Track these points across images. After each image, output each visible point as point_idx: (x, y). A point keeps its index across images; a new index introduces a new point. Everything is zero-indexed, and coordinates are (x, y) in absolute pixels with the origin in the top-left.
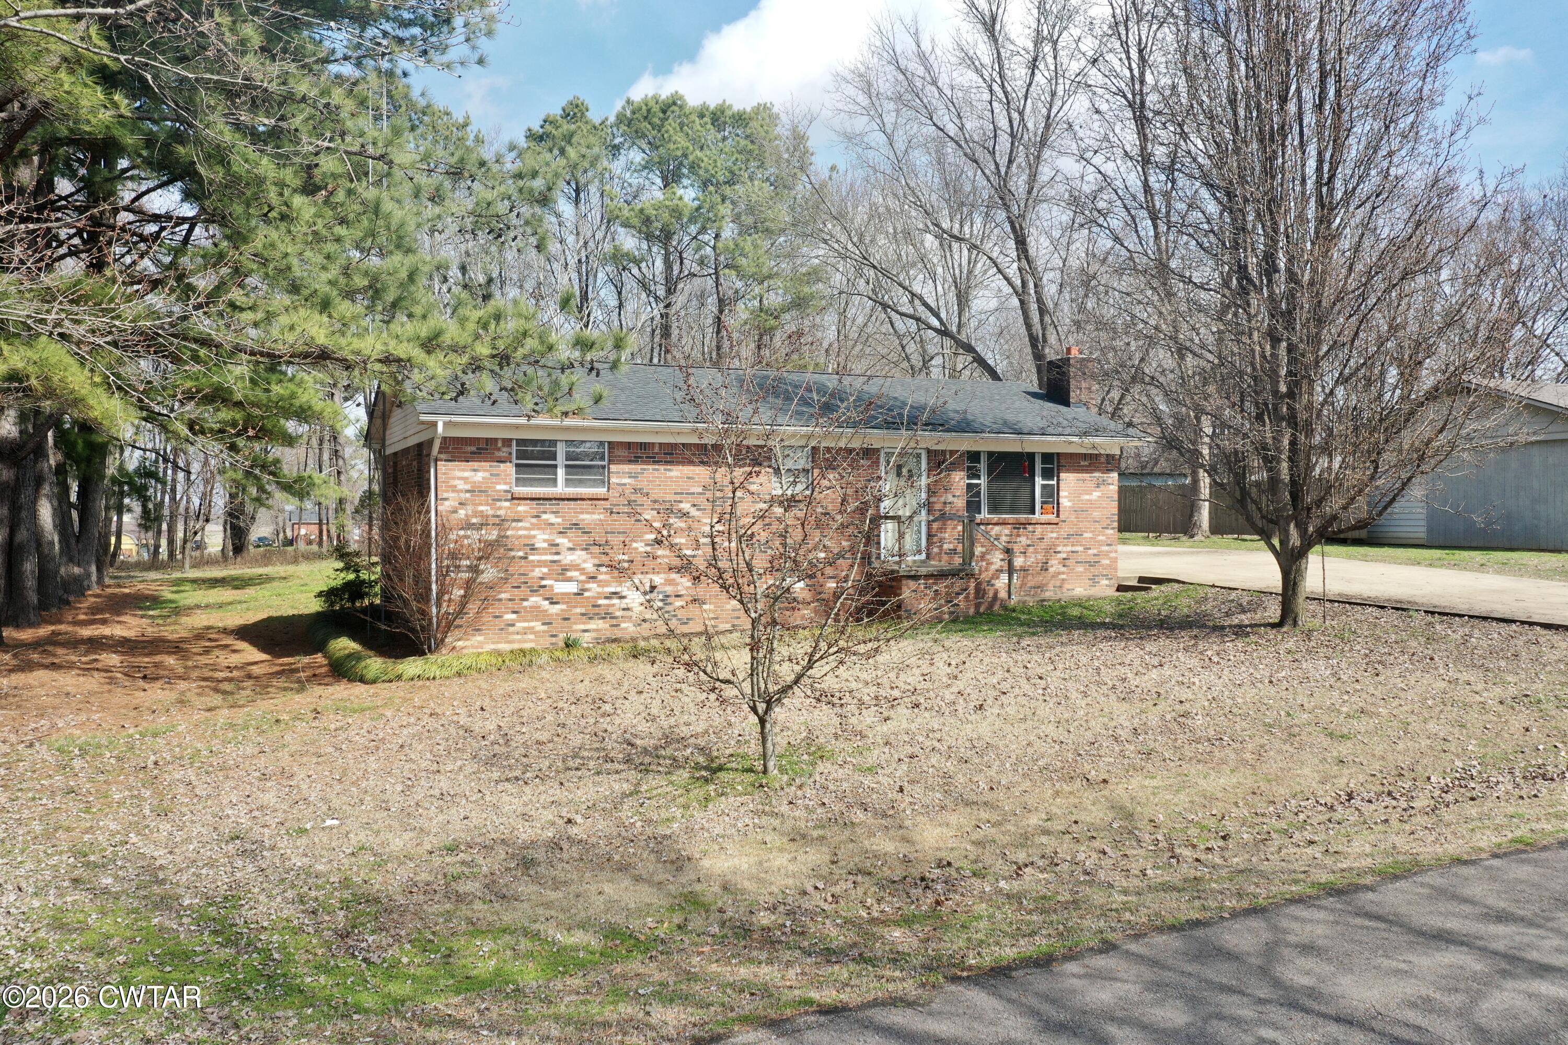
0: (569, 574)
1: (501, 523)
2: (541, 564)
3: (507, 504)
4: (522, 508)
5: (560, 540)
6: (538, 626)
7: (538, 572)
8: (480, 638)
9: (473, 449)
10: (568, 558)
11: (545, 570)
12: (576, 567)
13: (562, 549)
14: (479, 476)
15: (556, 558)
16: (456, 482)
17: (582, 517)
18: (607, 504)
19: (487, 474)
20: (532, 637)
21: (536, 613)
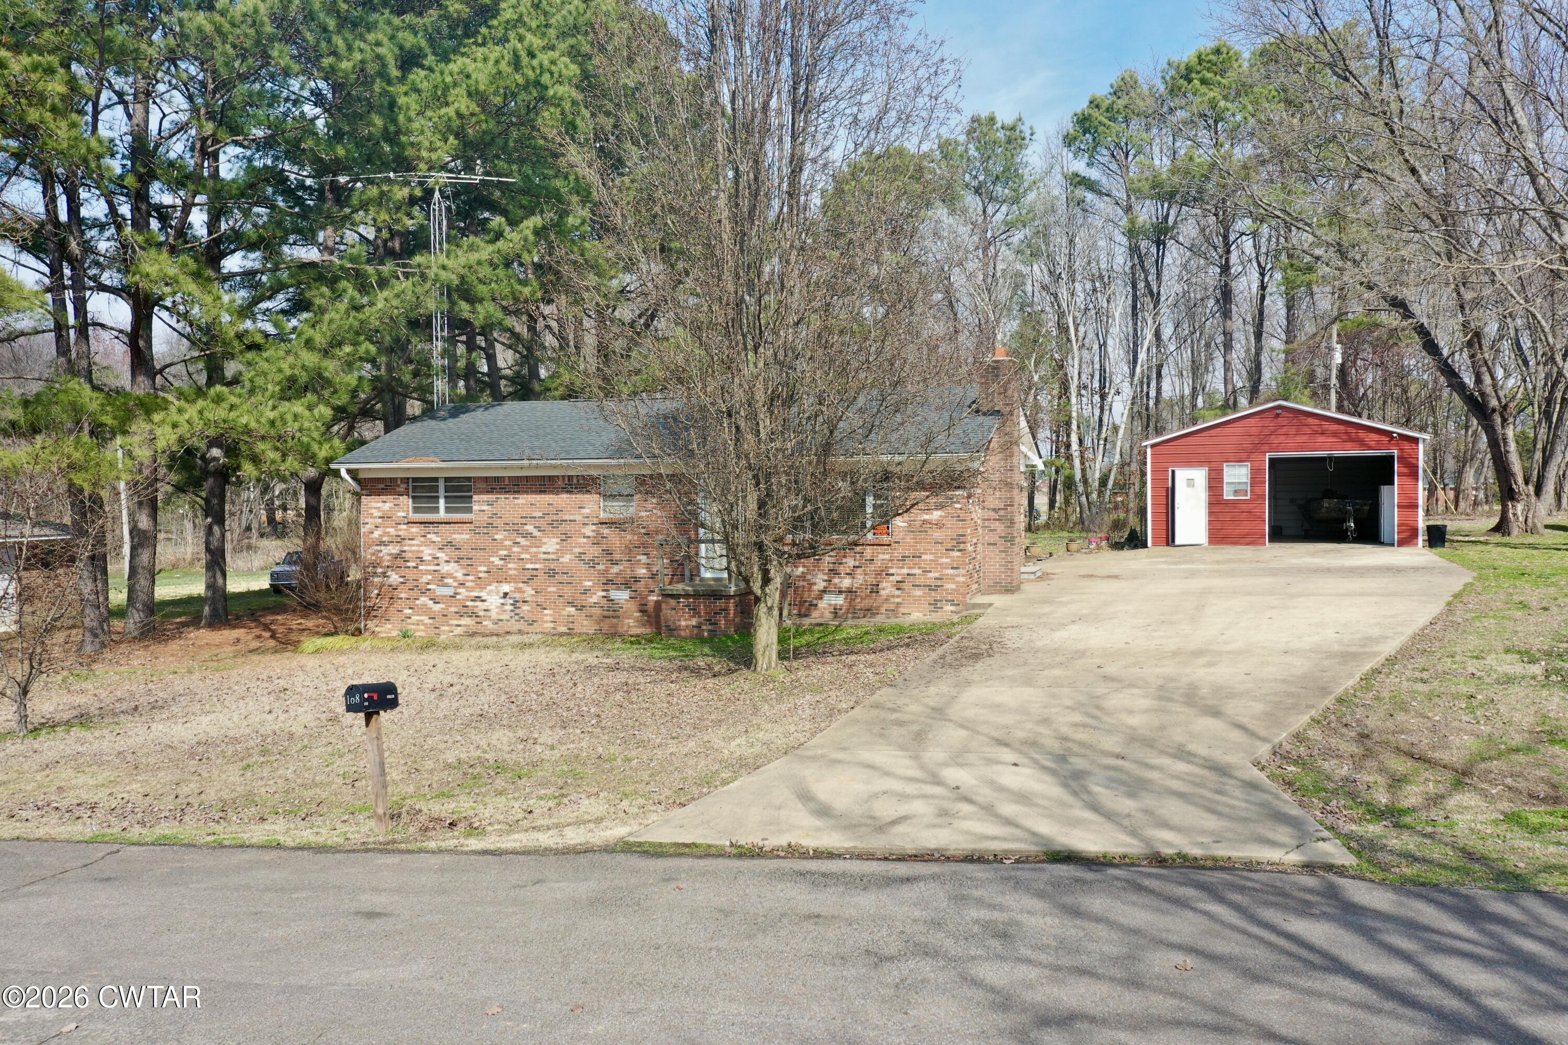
0: (446, 581)
1: (401, 540)
2: (428, 572)
3: (404, 527)
4: (415, 529)
5: (440, 555)
6: (426, 619)
7: (426, 578)
8: (389, 626)
9: (382, 486)
10: (445, 568)
11: (430, 577)
12: (450, 575)
13: (441, 561)
14: (387, 506)
15: (437, 568)
16: (373, 511)
17: (455, 536)
18: (472, 526)
19: (392, 505)
20: (422, 627)
21: (426, 610)
